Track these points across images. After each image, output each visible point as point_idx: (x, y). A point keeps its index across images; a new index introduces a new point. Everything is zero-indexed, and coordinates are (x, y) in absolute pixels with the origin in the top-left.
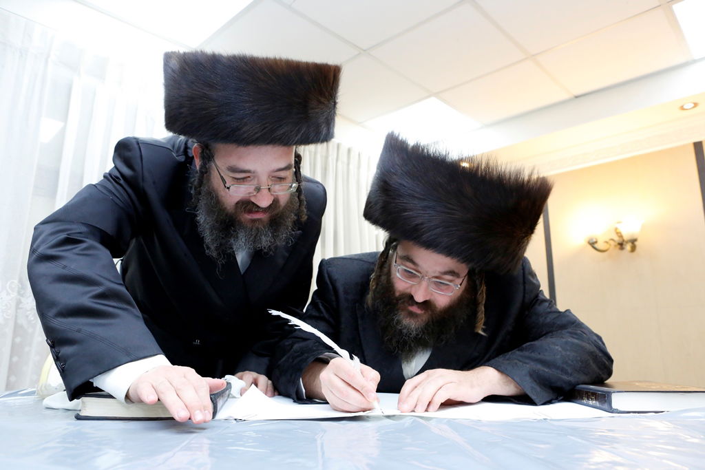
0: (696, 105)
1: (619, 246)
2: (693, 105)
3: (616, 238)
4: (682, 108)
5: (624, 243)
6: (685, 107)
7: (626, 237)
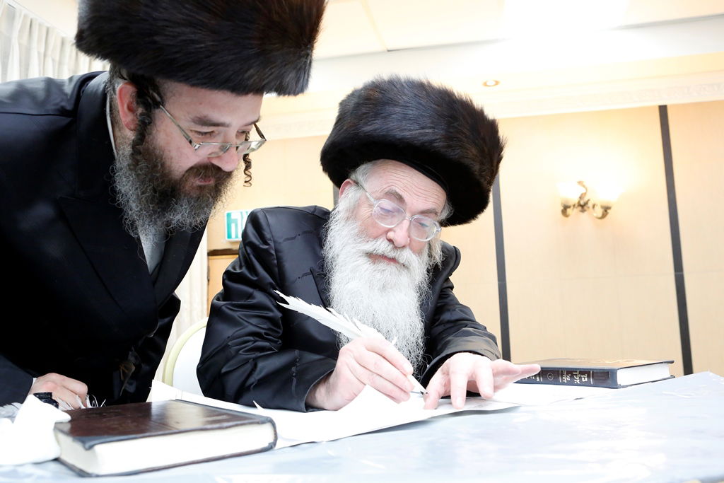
0: (497, 83)
2: (494, 83)
4: (485, 84)
6: (488, 84)
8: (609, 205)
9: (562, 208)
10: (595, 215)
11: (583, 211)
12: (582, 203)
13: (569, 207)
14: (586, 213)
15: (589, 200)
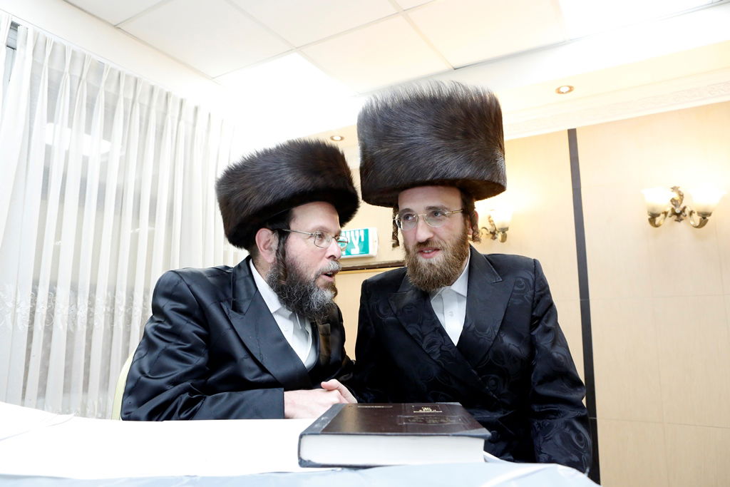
0: (571, 89)
1: (491, 235)
2: (568, 89)
3: (489, 227)
5: (496, 232)
6: (562, 90)
7: (498, 226)
8: (709, 211)
9: (650, 217)
10: (692, 223)
11: (679, 220)
12: (678, 211)
13: (658, 215)
14: (682, 222)
15: (685, 208)
